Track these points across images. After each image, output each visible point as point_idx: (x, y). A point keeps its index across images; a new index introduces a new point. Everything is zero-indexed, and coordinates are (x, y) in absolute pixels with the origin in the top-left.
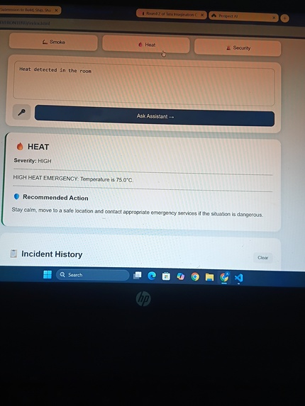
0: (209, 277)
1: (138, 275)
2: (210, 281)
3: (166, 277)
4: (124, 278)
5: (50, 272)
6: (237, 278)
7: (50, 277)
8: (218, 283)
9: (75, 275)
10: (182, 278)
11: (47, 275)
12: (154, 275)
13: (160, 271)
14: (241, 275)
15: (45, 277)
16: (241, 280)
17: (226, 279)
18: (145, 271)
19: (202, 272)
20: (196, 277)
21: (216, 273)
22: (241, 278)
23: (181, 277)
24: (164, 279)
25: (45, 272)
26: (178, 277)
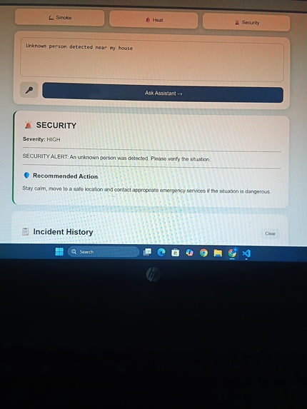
0: (217, 253)
1: (148, 251)
2: (218, 257)
3: (175, 253)
4: (134, 255)
5: (62, 249)
6: (244, 253)
7: (62, 254)
8: (227, 259)
9: (87, 252)
10: (191, 255)
11: (59, 252)
12: (164, 251)
13: (169, 248)
14: (249, 251)
15: (57, 254)
16: (249, 256)
17: (234, 254)
18: (155, 248)
19: (211, 248)
20: (205, 253)
21: (224, 249)
22: (248, 254)
23: (190, 253)
24: (173, 255)
25: (57, 249)
26: (187, 253)
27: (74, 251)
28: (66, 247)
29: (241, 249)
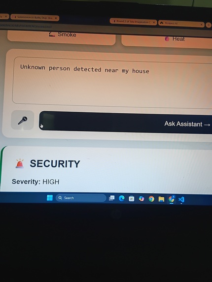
0: (161, 199)
1: (112, 198)
2: (161, 202)
3: (132, 199)
4: (102, 200)
5: (52, 196)
6: (180, 199)
7: (51, 200)
8: (168, 203)
9: (69, 198)
10: (142, 200)
11: (50, 198)
12: (123, 198)
13: (127, 195)
14: (183, 198)
15: (48, 200)
16: (183, 201)
17: (173, 200)
18: (117, 195)
19: (156, 196)
20: (152, 199)
21: (166, 196)
22: (183, 200)
23: (142, 199)
24: (130, 200)
25: (48, 196)
26: (140, 199)
27: (60, 198)
28: (55, 194)
29: (178, 196)
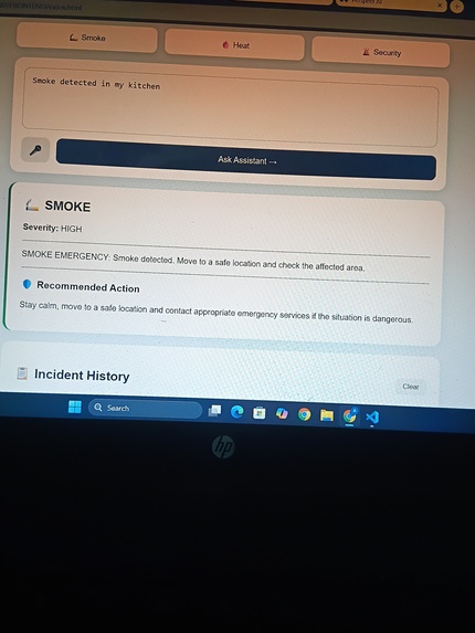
0: (326, 415)
1: (216, 410)
2: (327, 422)
3: (259, 414)
4: (194, 415)
5: (79, 403)
6: (369, 417)
7: (79, 411)
8: (341, 426)
9: (118, 409)
10: (284, 417)
11: (74, 407)
12: (241, 410)
13: (249, 405)
14: (377, 414)
15: (71, 411)
16: (376, 421)
17: (353, 418)
18: (226, 404)
19: (315, 408)
20: (306, 415)
22: (375, 418)
23: (282, 415)
24: (255, 417)
25: (71, 403)
26: (278, 414)
27: (98, 407)
28: (86, 400)
29: (364, 410)
